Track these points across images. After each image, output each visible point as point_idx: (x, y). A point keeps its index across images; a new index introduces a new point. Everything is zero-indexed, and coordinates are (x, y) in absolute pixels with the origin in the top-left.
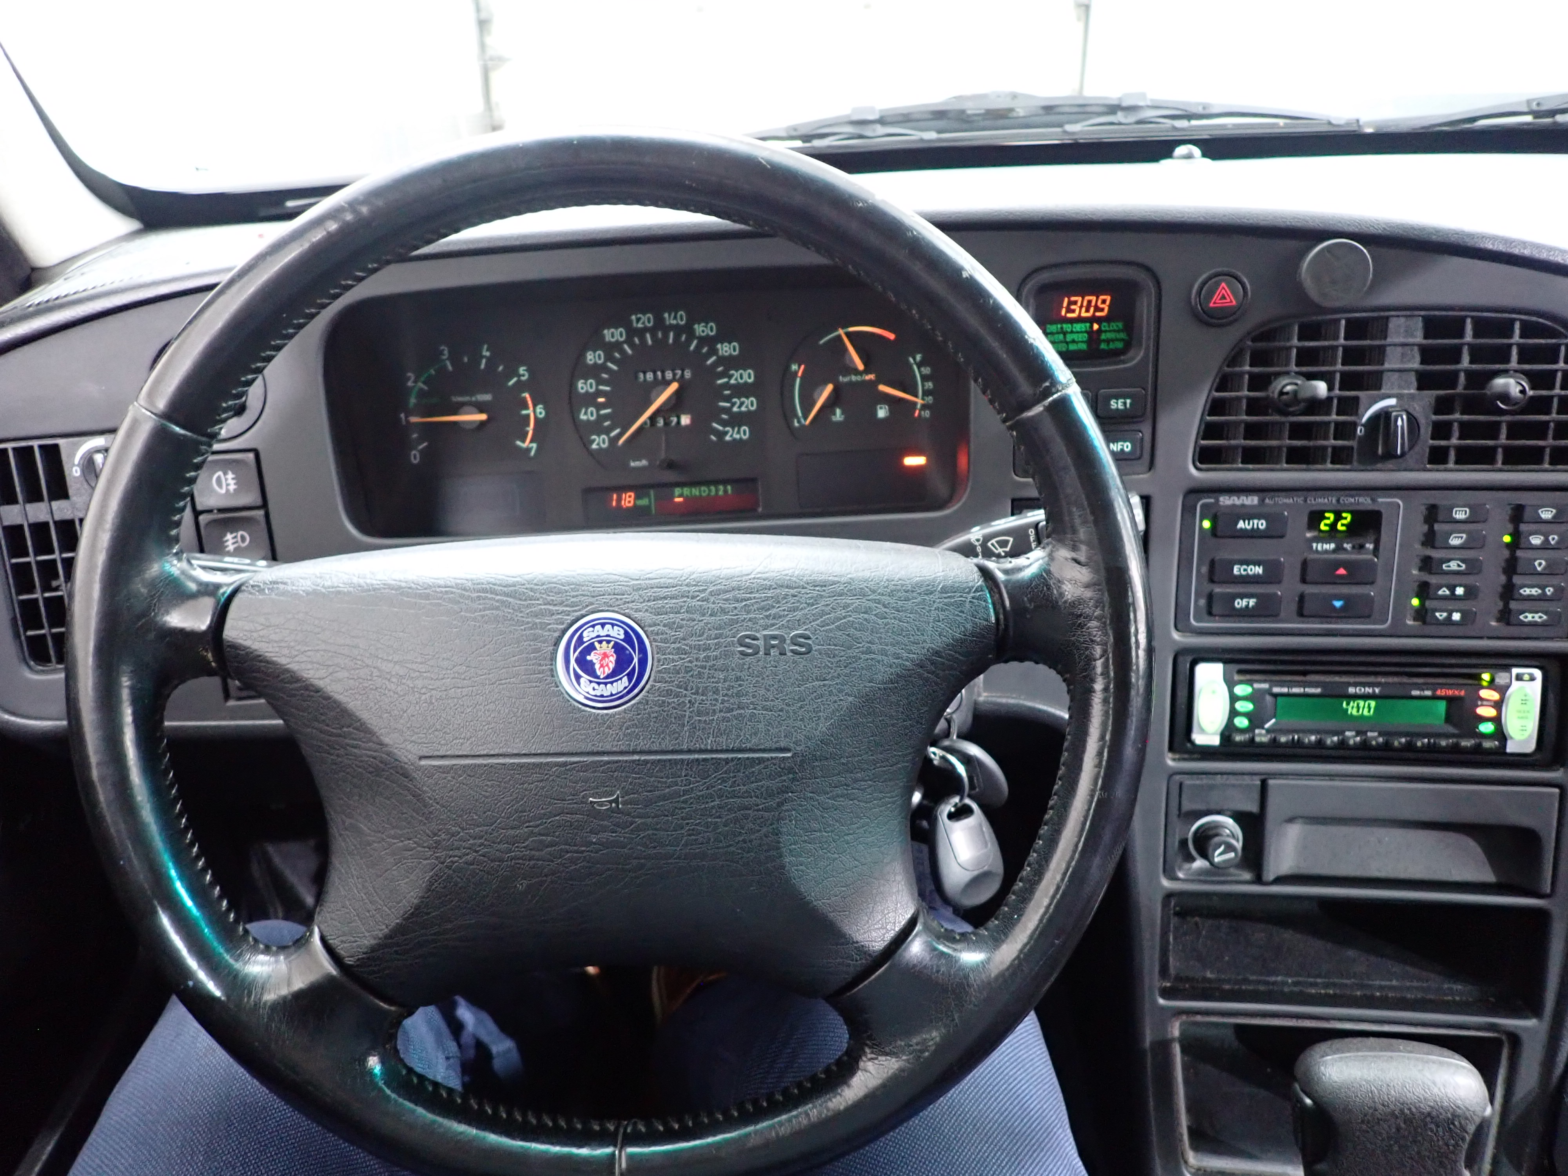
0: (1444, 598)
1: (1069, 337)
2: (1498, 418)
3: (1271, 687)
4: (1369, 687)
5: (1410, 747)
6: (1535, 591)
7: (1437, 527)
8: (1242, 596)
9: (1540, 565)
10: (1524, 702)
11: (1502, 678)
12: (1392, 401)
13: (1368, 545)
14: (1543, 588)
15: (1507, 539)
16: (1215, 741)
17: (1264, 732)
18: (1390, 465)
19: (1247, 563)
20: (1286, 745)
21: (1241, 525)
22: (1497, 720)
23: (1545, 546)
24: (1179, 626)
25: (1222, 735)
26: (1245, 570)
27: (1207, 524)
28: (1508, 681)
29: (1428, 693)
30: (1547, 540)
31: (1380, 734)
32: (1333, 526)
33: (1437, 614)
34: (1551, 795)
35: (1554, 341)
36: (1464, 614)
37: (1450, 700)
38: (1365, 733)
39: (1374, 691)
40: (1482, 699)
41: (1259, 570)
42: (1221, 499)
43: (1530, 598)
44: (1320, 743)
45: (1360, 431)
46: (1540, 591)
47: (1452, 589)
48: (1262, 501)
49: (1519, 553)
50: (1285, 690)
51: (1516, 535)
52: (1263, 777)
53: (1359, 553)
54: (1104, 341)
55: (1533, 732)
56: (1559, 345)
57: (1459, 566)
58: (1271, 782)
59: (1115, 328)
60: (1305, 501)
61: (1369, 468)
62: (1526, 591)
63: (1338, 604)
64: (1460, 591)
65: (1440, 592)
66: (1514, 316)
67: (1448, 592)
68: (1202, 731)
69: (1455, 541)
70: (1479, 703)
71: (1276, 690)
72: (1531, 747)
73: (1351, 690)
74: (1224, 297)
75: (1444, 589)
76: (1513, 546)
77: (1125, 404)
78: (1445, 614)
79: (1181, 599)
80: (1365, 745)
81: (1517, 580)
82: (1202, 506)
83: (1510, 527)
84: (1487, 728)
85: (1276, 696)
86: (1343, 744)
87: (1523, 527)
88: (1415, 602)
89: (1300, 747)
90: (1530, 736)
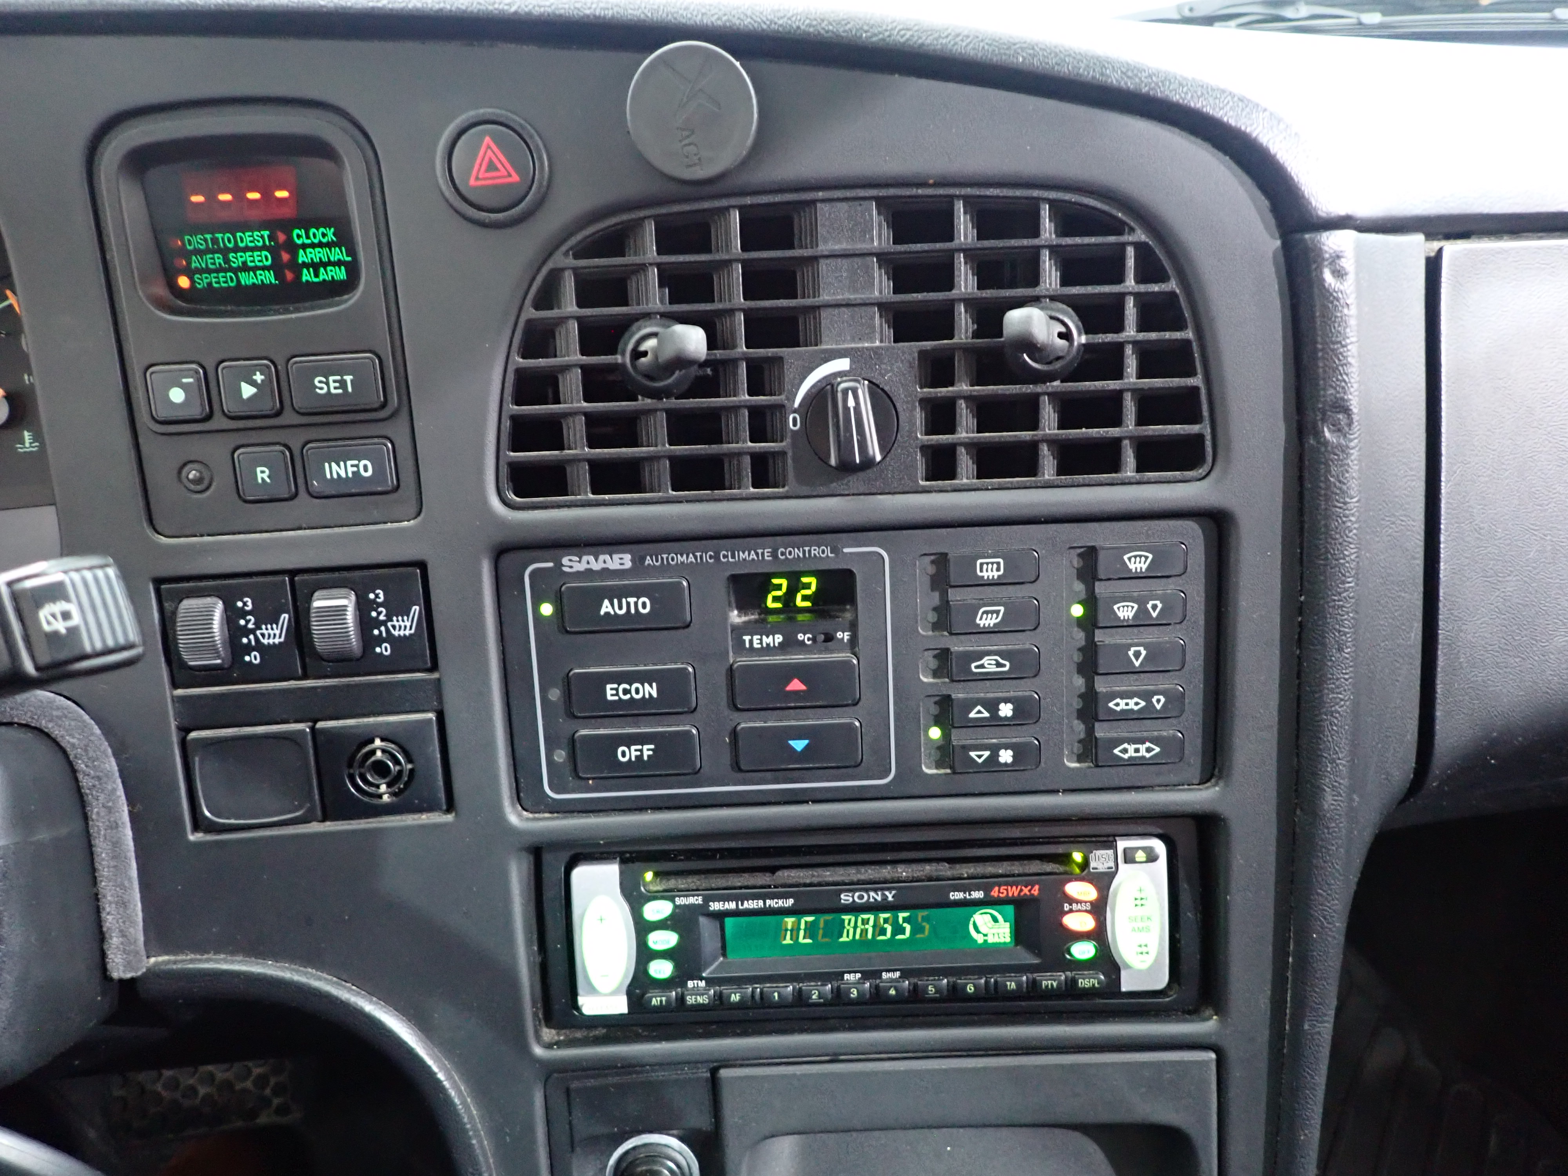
0: (979, 724)
1: (238, 260)
2: (1030, 389)
3: (707, 900)
4: (875, 890)
5: (955, 993)
6: (1134, 704)
7: (954, 595)
8: (630, 740)
9: (1137, 656)
10: (1140, 902)
11: (1101, 860)
12: (843, 364)
13: (839, 635)
14: (1147, 696)
15: (1077, 611)
16: (619, 1006)
17: (702, 984)
18: (855, 482)
19: (629, 678)
20: (741, 1006)
21: (606, 607)
22: (1099, 935)
23: (1141, 622)
24: (525, 803)
25: (630, 993)
26: (626, 692)
27: (547, 609)
28: (1112, 864)
29: (978, 895)
30: (1142, 611)
31: (905, 974)
32: (788, 599)
33: (973, 754)
34: (1204, 1063)
35: (1112, 239)
36: (1019, 751)
37: (1019, 904)
38: (877, 974)
39: (885, 898)
40: (1071, 900)
41: (651, 690)
42: (565, 561)
43: (1126, 716)
44: (800, 998)
45: (793, 422)
46: (1143, 704)
47: (992, 706)
48: (638, 561)
49: (1100, 636)
50: (732, 905)
51: (1091, 602)
52: (711, 1065)
53: (828, 650)
54: (305, 265)
55: (1160, 954)
56: (1123, 246)
57: (998, 665)
58: (724, 1073)
59: (319, 238)
60: (716, 557)
61: (823, 490)
62: (1120, 705)
63: (799, 745)
64: (1006, 710)
65: (972, 715)
66: (1036, 193)
67: (986, 714)
68: (592, 990)
69: (986, 621)
70: (1066, 907)
71: (715, 906)
72: (1162, 980)
73: (846, 898)
74: (491, 167)
75: (979, 708)
76: (1089, 623)
77: (343, 384)
78: (986, 754)
79: (519, 752)
80: (878, 995)
81: (1101, 686)
82: (531, 576)
83: (1079, 587)
84: (1083, 951)
85: (720, 916)
86: (839, 996)
87: (1100, 588)
88: (935, 733)
89: (764, 1008)
90: (1157, 961)
